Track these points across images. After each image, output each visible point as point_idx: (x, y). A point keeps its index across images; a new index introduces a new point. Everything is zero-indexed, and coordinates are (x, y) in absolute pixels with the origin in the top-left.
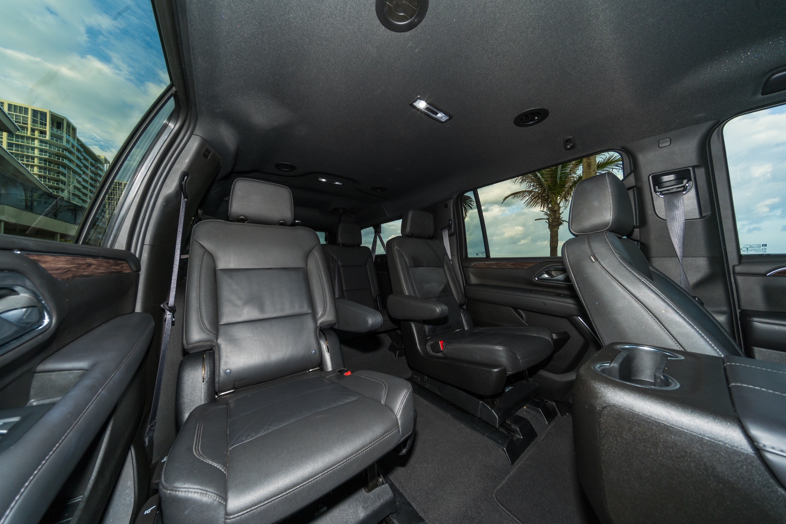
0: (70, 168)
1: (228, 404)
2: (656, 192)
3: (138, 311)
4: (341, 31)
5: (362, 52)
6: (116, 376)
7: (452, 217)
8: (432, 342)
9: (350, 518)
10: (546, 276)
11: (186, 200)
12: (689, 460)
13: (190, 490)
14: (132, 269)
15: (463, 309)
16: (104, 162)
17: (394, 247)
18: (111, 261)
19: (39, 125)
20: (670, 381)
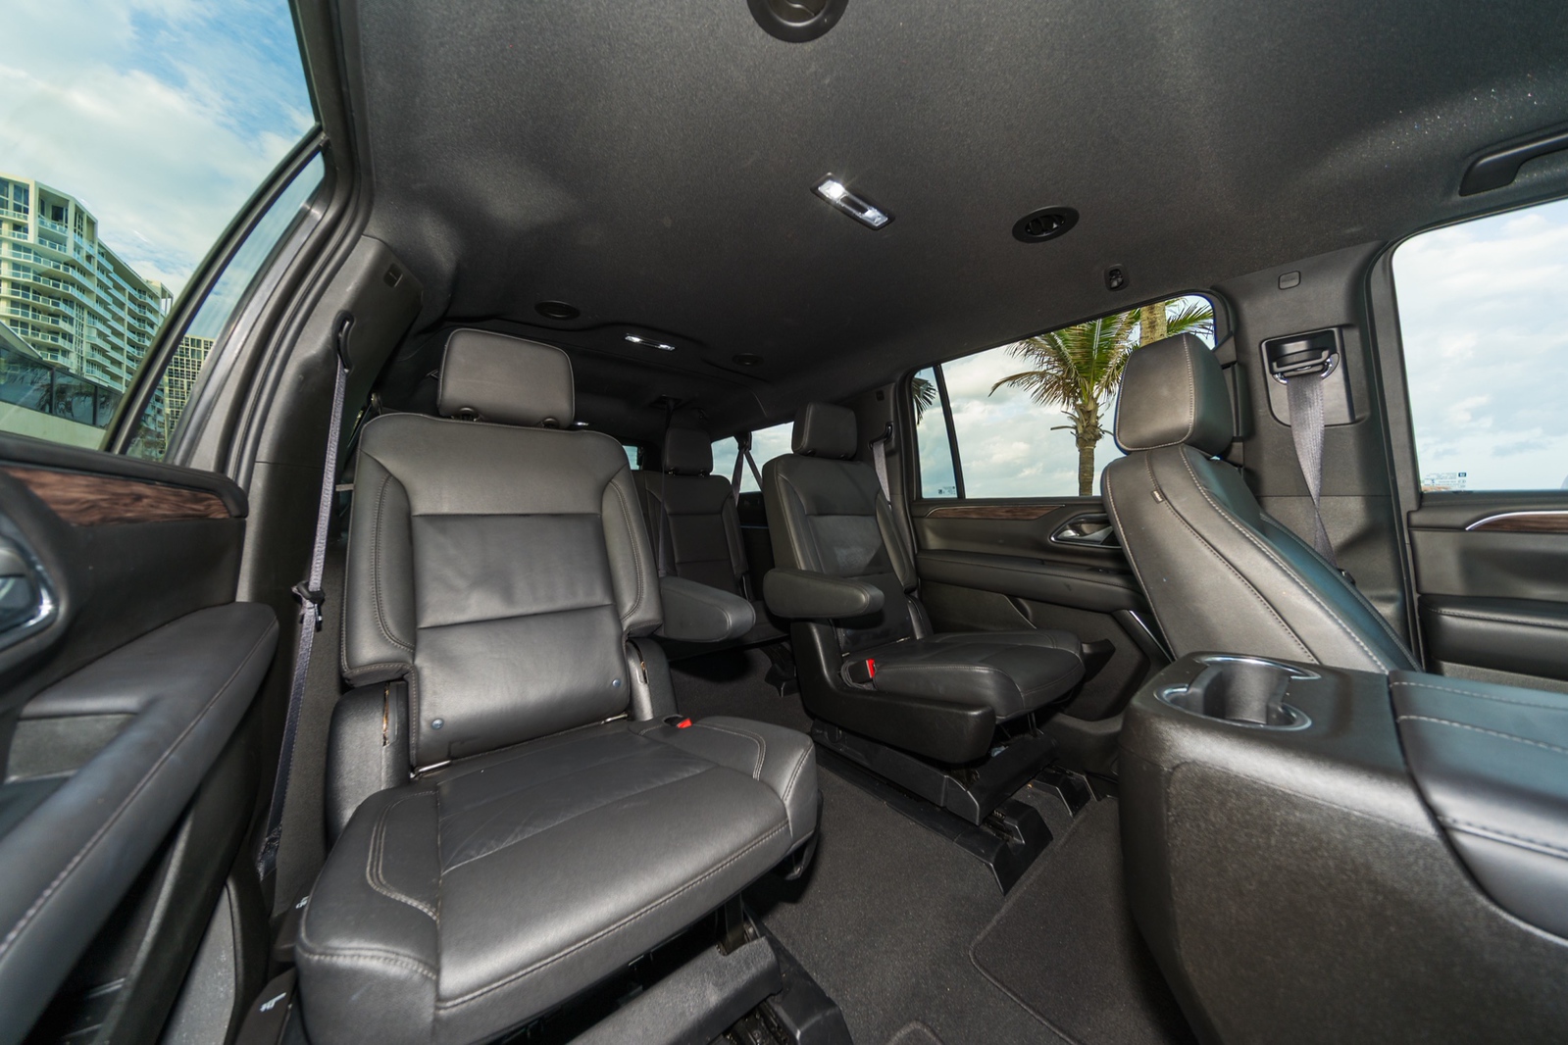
0: (82, 306)
1: (436, 788)
2: (1273, 373)
3: (243, 600)
4: (675, 34)
5: (718, 79)
6: (200, 726)
7: (892, 420)
8: (852, 663)
9: (689, 1006)
10: (1071, 533)
11: (346, 371)
12: (1326, 854)
13: (363, 952)
14: (229, 512)
15: (913, 598)
16: (159, 294)
17: (777, 475)
18: (185, 492)
19: (11, 210)
20: (1294, 715)
